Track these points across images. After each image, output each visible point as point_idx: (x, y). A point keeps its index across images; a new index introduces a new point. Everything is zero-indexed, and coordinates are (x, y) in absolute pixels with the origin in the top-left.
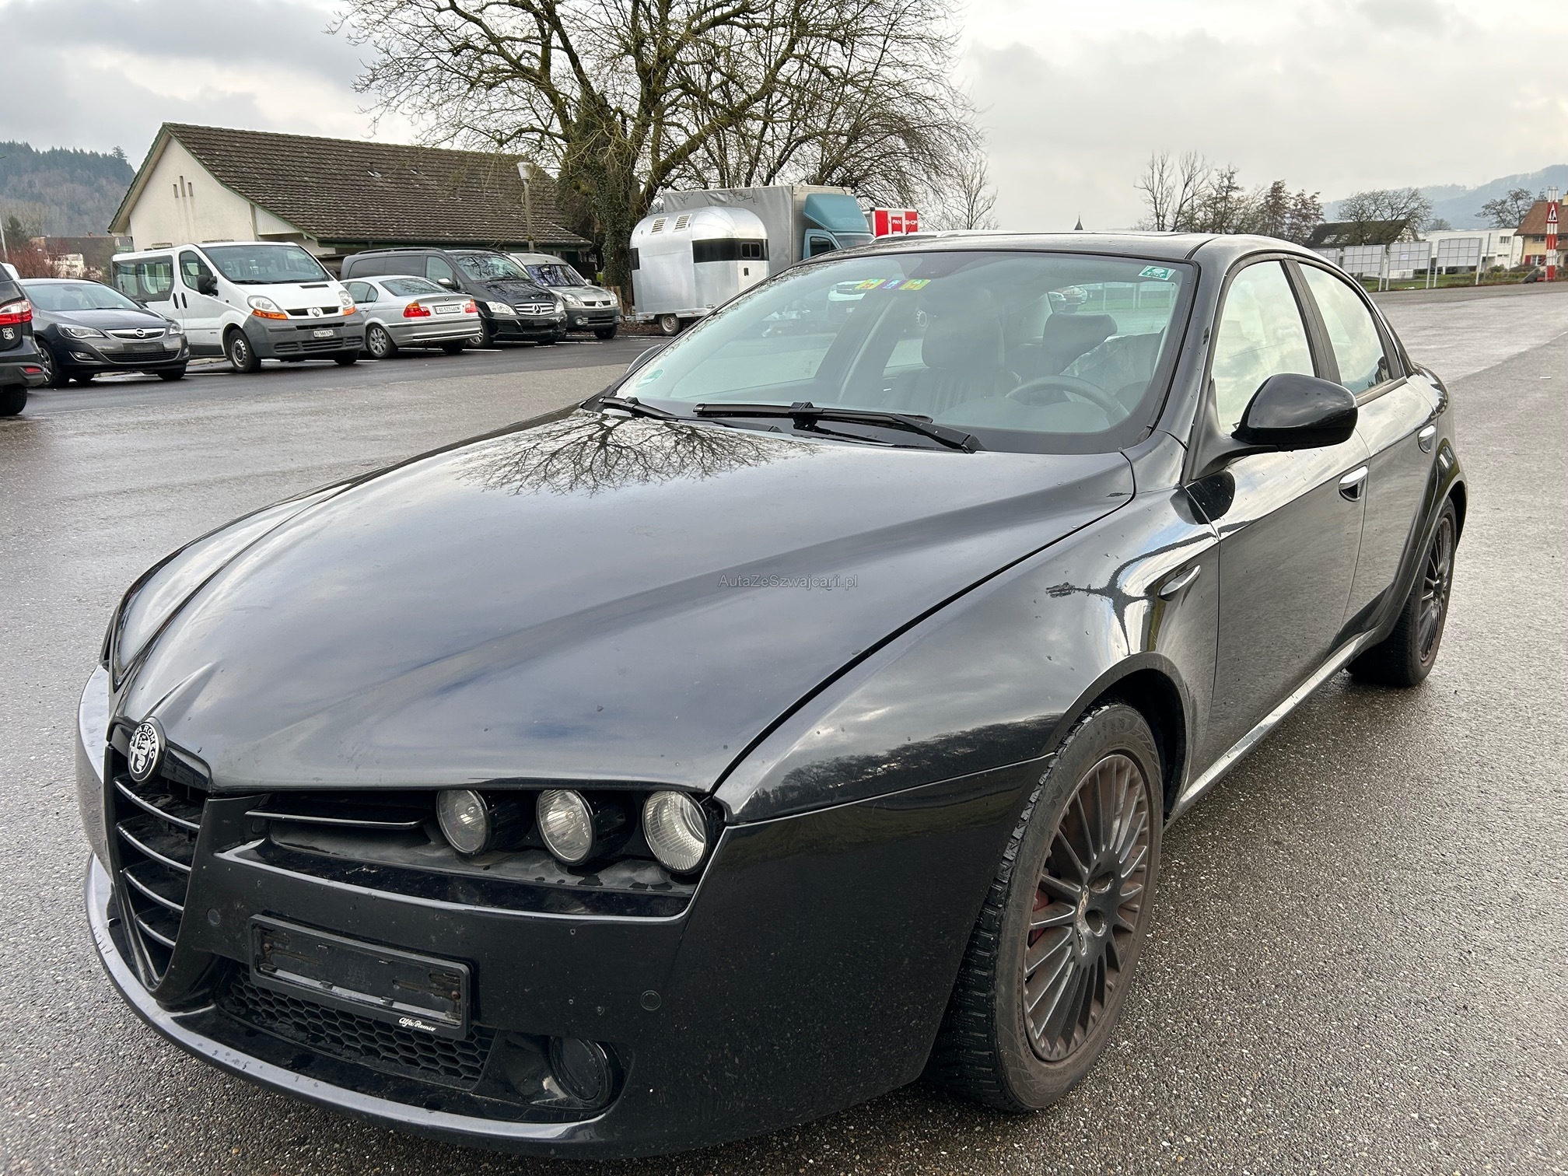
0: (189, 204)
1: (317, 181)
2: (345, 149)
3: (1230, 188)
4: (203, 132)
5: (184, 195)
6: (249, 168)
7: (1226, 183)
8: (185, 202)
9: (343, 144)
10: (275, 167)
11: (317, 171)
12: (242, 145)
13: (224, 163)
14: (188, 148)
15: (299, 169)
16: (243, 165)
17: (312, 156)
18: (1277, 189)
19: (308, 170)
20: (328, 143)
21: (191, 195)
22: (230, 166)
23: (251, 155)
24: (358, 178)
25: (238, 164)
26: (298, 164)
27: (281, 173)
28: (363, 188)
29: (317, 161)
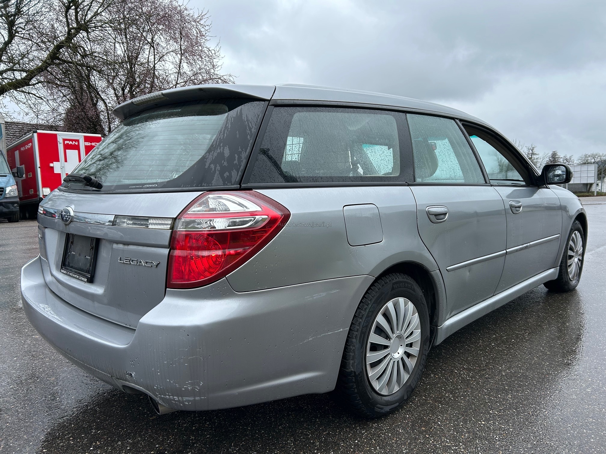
3: (533, 154)
7: (531, 152)
18: (554, 155)
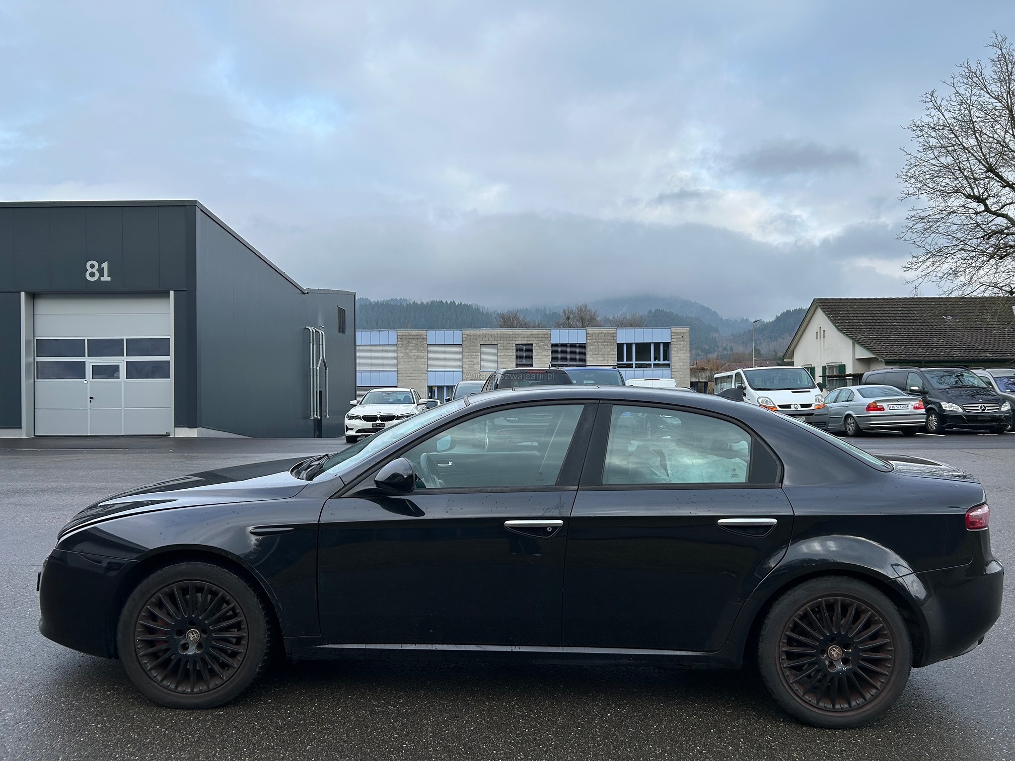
0: (822, 341)
1: (902, 324)
2: (930, 303)
4: (837, 301)
5: (820, 338)
6: (858, 320)
8: (820, 341)
9: (929, 300)
10: (876, 318)
11: (905, 318)
12: (858, 306)
13: (843, 318)
14: (824, 311)
15: (892, 318)
16: (855, 318)
17: (904, 309)
19: (897, 318)
20: (918, 300)
21: (824, 337)
22: (847, 320)
23: (862, 312)
24: (933, 321)
25: (852, 318)
26: (892, 315)
27: (879, 321)
28: (935, 327)
29: (907, 312)
